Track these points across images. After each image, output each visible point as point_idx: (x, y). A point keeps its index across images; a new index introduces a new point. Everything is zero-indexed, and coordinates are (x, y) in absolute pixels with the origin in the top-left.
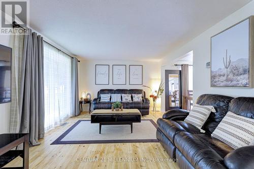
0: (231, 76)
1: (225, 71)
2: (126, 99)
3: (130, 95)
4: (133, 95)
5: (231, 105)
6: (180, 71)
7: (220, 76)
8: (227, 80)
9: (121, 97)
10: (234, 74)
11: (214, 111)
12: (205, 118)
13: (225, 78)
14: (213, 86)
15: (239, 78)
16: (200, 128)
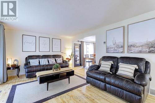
0: (116, 48)
1: (113, 46)
2: (52, 62)
3: (54, 59)
4: (56, 59)
5: (119, 60)
6: (80, 45)
7: (111, 48)
8: (114, 50)
9: (48, 60)
10: (117, 48)
11: (113, 63)
12: (110, 67)
13: (113, 49)
14: (107, 52)
15: (119, 49)
16: (109, 72)
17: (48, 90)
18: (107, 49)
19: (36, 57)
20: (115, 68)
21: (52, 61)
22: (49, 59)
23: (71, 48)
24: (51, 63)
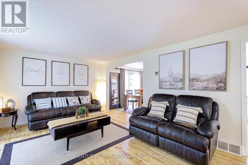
0: (173, 82)
1: (169, 79)
2: (74, 103)
3: (77, 98)
5: (178, 101)
6: (119, 74)
7: (166, 82)
8: (170, 85)
10: (175, 81)
11: (168, 105)
12: (164, 110)
13: (169, 83)
14: (160, 88)
15: (177, 84)
16: (163, 118)
17: (68, 150)
18: (161, 82)
19: (45, 95)
20: (171, 112)
21: (74, 101)
22: (69, 98)
23: (105, 79)
24: (71, 104)
